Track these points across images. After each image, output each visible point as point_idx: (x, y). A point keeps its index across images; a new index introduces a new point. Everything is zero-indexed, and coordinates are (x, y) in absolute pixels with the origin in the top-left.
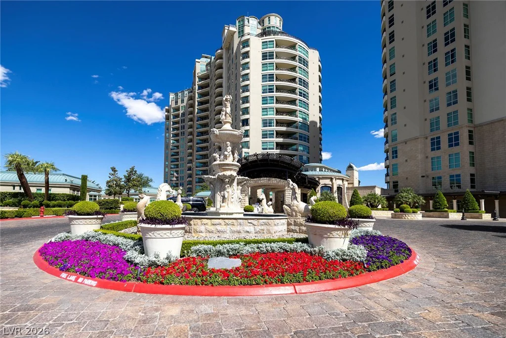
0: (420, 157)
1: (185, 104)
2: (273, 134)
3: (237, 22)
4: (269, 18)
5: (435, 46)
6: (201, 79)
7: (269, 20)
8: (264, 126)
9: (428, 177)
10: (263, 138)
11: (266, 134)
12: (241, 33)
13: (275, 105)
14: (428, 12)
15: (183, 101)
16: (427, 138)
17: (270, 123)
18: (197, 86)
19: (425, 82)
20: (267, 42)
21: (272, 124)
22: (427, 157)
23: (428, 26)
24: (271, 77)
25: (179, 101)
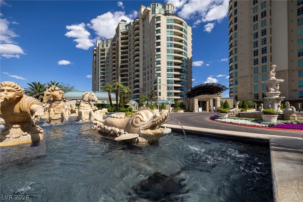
0: (249, 84)
1: (109, 47)
2: (172, 70)
3: (151, 5)
4: (168, 6)
5: (257, 35)
6: (123, 34)
7: (169, 7)
8: (168, 65)
9: (252, 94)
10: (167, 71)
11: (169, 70)
12: (154, 11)
13: (173, 54)
14: (254, 19)
15: (107, 46)
16: (252, 76)
17: (171, 64)
18: (120, 38)
19: (252, 51)
20: (169, 19)
21: (172, 65)
22: (252, 85)
23: (254, 25)
24: (171, 39)
25: (105, 45)
